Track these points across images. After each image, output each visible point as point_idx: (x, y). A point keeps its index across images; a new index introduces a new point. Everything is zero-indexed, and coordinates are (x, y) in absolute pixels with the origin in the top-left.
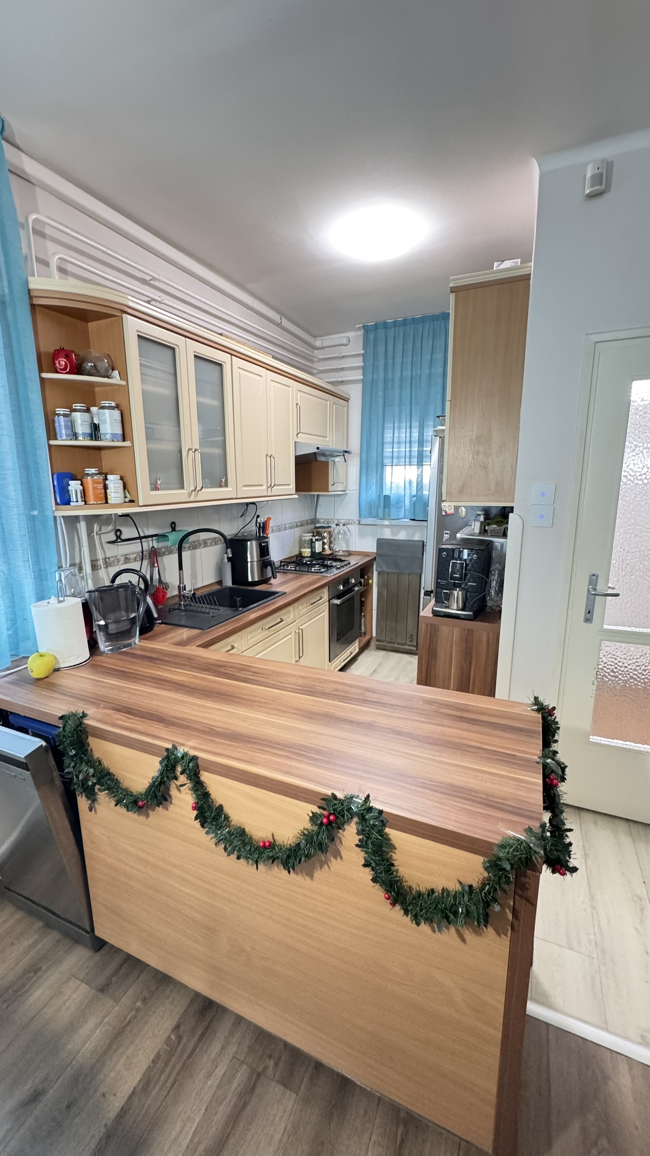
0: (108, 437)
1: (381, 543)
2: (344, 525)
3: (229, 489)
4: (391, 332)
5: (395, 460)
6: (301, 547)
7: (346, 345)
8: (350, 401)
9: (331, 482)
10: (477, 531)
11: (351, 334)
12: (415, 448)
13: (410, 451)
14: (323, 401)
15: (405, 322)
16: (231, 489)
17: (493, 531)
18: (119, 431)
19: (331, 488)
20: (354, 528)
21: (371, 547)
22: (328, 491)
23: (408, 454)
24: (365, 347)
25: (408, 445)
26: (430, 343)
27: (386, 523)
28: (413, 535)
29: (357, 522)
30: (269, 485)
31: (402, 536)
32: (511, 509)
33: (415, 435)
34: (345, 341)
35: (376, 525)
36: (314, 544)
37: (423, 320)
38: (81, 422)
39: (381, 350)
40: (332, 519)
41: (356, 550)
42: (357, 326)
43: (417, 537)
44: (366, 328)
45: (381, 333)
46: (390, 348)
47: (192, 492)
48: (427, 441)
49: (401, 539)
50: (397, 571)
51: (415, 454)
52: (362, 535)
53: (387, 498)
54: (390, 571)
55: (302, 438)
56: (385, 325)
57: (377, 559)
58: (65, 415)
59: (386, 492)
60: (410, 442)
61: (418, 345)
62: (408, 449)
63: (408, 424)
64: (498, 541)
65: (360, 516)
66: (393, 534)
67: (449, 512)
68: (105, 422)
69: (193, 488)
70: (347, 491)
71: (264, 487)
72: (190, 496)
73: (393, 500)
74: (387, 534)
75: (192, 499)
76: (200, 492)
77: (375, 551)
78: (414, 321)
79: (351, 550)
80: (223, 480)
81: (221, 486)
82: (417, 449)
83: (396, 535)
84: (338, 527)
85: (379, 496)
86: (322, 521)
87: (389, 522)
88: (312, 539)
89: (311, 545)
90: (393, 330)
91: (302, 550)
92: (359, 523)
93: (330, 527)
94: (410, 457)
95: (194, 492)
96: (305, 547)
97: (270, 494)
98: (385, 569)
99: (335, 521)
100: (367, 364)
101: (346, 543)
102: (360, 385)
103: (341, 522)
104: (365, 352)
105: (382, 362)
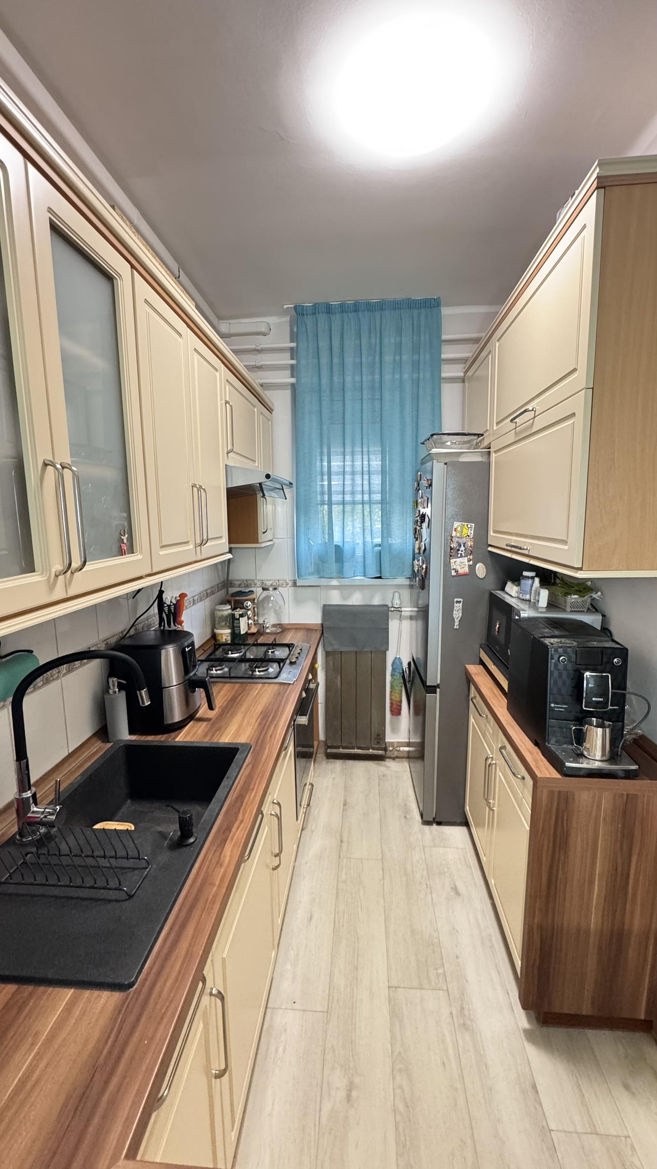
1: (328, 611)
2: (275, 589)
3: (136, 557)
4: (337, 319)
6: (214, 627)
7: (264, 334)
8: (273, 413)
9: (261, 529)
11: (272, 320)
14: (251, 406)
15: (356, 307)
16: (140, 557)
19: (260, 538)
20: (287, 592)
21: (314, 617)
22: (257, 542)
24: (294, 337)
25: (366, 477)
26: (393, 340)
27: (335, 582)
28: (372, 598)
29: (290, 583)
30: (198, 541)
31: (356, 599)
34: (263, 329)
35: (318, 586)
36: (235, 621)
37: (382, 306)
39: (323, 344)
40: (253, 580)
41: (291, 622)
42: (285, 306)
43: (376, 601)
44: (299, 314)
45: (322, 318)
46: (336, 343)
47: (57, 576)
49: (354, 604)
50: (353, 649)
52: (298, 601)
53: (338, 549)
54: (344, 649)
55: (234, 461)
56: (329, 309)
57: (325, 634)
59: (336, 543)
61: (376, 341)
62: (366, 482)
63: (365, 449)
65: (298, 574)
66: (343, 598)
67: (461, 571)
69: (58, 567)
70: (276, 541)
71: (191, 546)
72: (52, 587)
73: (347, 548)
74: (335, 598)
75: (59, 594)
76: (77, 574)
77: (319, 621)
78: (370, 307)
79: (283, 623)
80: (125, 538)
81: (121, 553)
83: (349, 597)
84: (265, 592)
85: (327, 547)
86: (237, 583)
87: (339, 582)
88: (233, 615)
89: (233, 622)
91: (217, 631)
92: (295, 584)
93: (252, 592)
94: (370, 493)
95: (61, 577)
96: (222, 628)
97: (199, 558)
98: (337, 647)
99: (259, 583)
100: (303, 362)
101: (278, 614)
102: (288, 393)
103: (269, 583)
104: (293, 345)
105: (324, 360)
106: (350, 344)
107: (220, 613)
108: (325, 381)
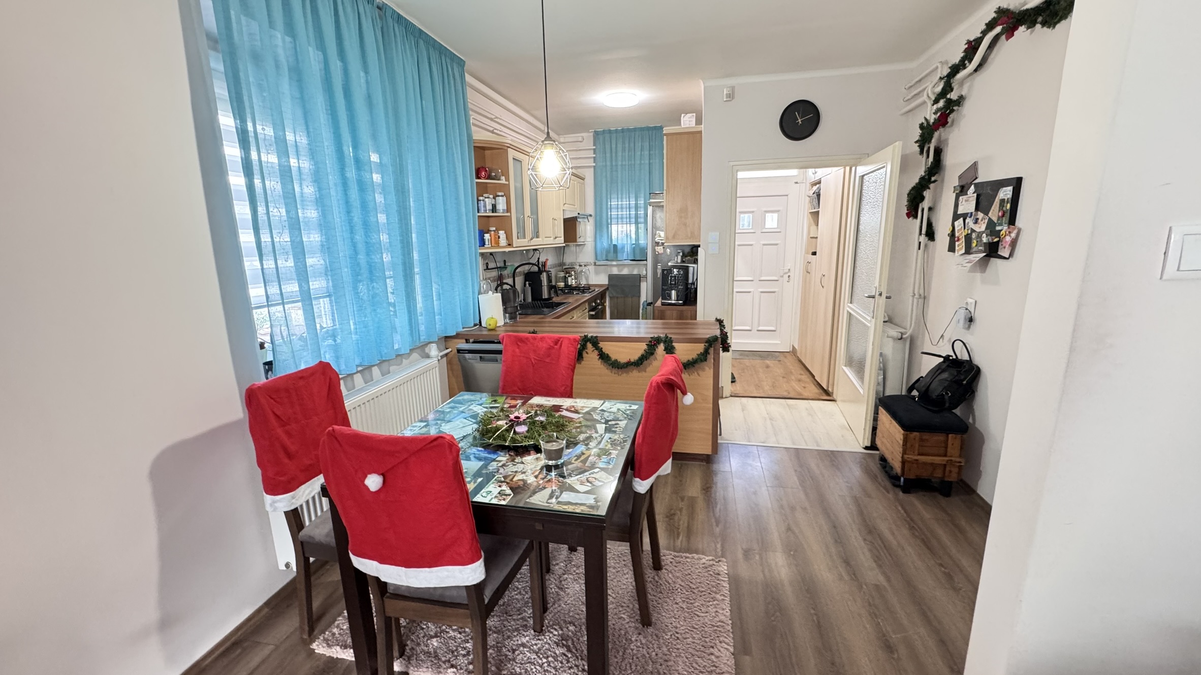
0: (501, 211)
1: (611, 277)
2: (585, 266)
5: (620, 220)
6: (557, 281)
7: (581, 142)
8: (585, 180)
9: (578, 236)
10: (679, 261)
11: (585, 135)
12: (633, 212)
13: (630, 214)
15: (623, 131)
16: (541, 239)
17: (689, 260)
18: (505, 208)
19: (578, 240)
20: (591, 268)
21: (603, 280)
23: (628, 216)
24: (595, 144)
25: (628, 210)
26: (640, 144)
27: (614, 263)
28: (633, 271)
29: (593, 264)
31: (625, 271)
32: (699, 246)
33: (633, 203)
34: (580, 139)
35: (607, 265)
36: (567, 279)
37: (635, 130)
38: (489, 202)
39: (608, 147)
41: (594, 283)
42: (589, 131)
43: (635, 272)
44: (596, 134)
45: (606, 136)
46: (614, 146)
47: (527, 240)
48: (640, 207)
49: (624, 274)
50: (623, 295)
51: (633, 216)
52: (597, 273)
53: (615, 246)
54: (618, 295)
55: (566, 207)
56: (610, 132)
57: (610, 289)
58: (483, 200)
59: (614, 243)
60: (629, 208)
61: (632, 145)
62: (628, 213)
63: (627, 196)
64: (691, 266)
65: (596, 259)
66: (619, 271)
67: (660, 252)
68: (499, 204)
69: (527, 238)
70: (586, 243)
72: (526, 242)
73: (619, 247)
74: (615, 271)
75: (527, 244)
76: (529, 240)
77: (607, 283)
78: (629, 130)
79: (590, 283)
80: (538, 233)
81: (536, 237)
82: (634, 213)
83: (622, 270)
84: (581, 267)
85: (610, 245)
86: (568, 264)
87: (616, 263)
88: (565, 276)
89: (565, 280)
90: (615, 135)
91: (558, 283)
92: (595, 264)
93: (574, 267)
94: (630, 218)
96: (560, 282)
97: (555, 243)
98: (615, 294)
99: (578, 264)
100: (598, 156)
101: (587, 279)
102: (592, 169)
103: (582, 264)
104: (594, 147)
105: (608, 155)
106: (620, 146)
107: (559, 275)
108: (608, 163)
